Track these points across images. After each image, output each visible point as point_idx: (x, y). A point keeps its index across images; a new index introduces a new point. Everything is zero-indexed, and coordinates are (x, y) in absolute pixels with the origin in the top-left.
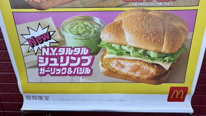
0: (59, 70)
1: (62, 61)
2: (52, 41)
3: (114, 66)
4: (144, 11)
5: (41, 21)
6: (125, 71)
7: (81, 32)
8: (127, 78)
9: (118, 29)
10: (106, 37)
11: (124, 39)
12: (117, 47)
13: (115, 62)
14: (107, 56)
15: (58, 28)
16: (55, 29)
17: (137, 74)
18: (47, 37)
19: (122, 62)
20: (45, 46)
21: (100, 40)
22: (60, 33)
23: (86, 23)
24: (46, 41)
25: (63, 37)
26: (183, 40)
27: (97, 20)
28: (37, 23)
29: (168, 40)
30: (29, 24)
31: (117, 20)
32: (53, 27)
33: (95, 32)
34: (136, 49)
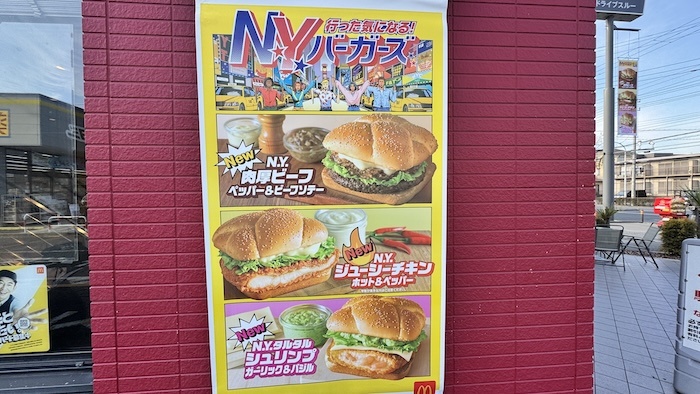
0: (272, 369)
1: (277, 357)
2: (267, 333)
3: (343, 359)
4: (375, 297)
5: (256, 312)
6: (357, 364)
7: (303, 322)
8: (360, 372)
9: (347, 316)
10: (333, 326)
11: (355, 327)
12: (347, 336)
13: (345, 354)
14: (335, 347)
15: (276, 319)
16: (273, 320)
17: (373, 368)
18: (262, 328)
19: (353, 354)
20: (257, 339)
21: (326, 330)
22: (278, 324)
23: (309, 312)
25: (282, 328)
26: (422, 326)
27: (323, 308)
28: (252, 313)
29: (405, 327)
30: (241, 316)
31: (345, 307)
32: (270, 317)
33: (320, 321)
34: (369, 338)
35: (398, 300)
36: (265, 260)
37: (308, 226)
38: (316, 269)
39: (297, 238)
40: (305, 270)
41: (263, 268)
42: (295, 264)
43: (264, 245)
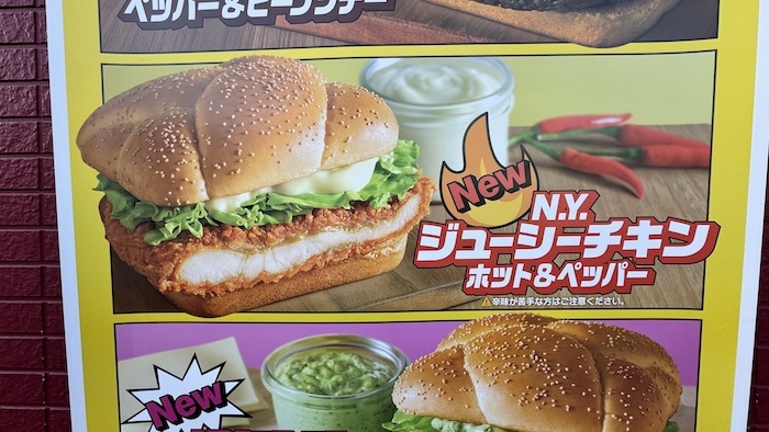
2: (229, 409)
4: (531, 320)
5: (201, 350)
7: (327, 383)
9: (451, 374)
10: (410, 398)
11: (473, 403)
15: (253, 372)
16: (243, 373)
18: (215, 396)
20: (204, 425)
21: (391, 409)
22: (258, 385)
23: (345, 357)
24: (208, 411)
25: (268, 397)
26: (668, 409)
27: (383, 349)
28: (188, 353)
29: (619, 408)
30: (158, 358)
31: (446, 346)
32: (238, 367)
33: (376, 384)
35: (601, 330)
36: (221, 206)
37: (343, 110)
38: (362, 234)
39: (312, 145)
40: (333, 237)
41: (217, 229)
42: (305, 218)
43: (220, 163)
